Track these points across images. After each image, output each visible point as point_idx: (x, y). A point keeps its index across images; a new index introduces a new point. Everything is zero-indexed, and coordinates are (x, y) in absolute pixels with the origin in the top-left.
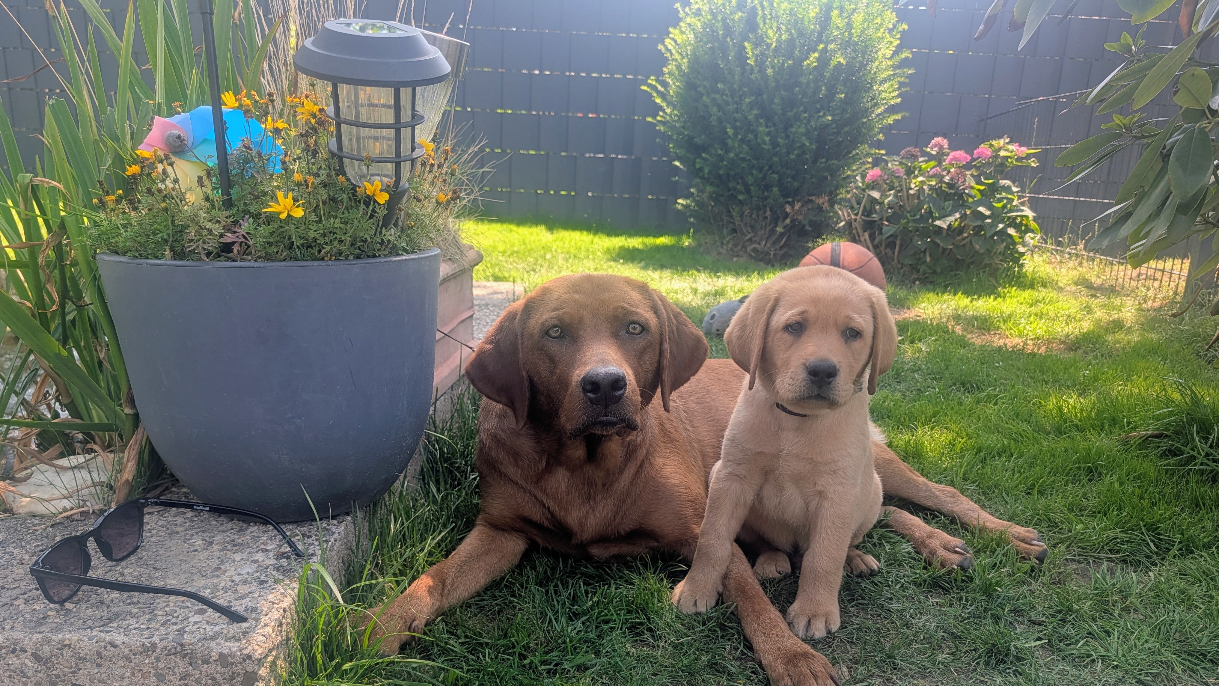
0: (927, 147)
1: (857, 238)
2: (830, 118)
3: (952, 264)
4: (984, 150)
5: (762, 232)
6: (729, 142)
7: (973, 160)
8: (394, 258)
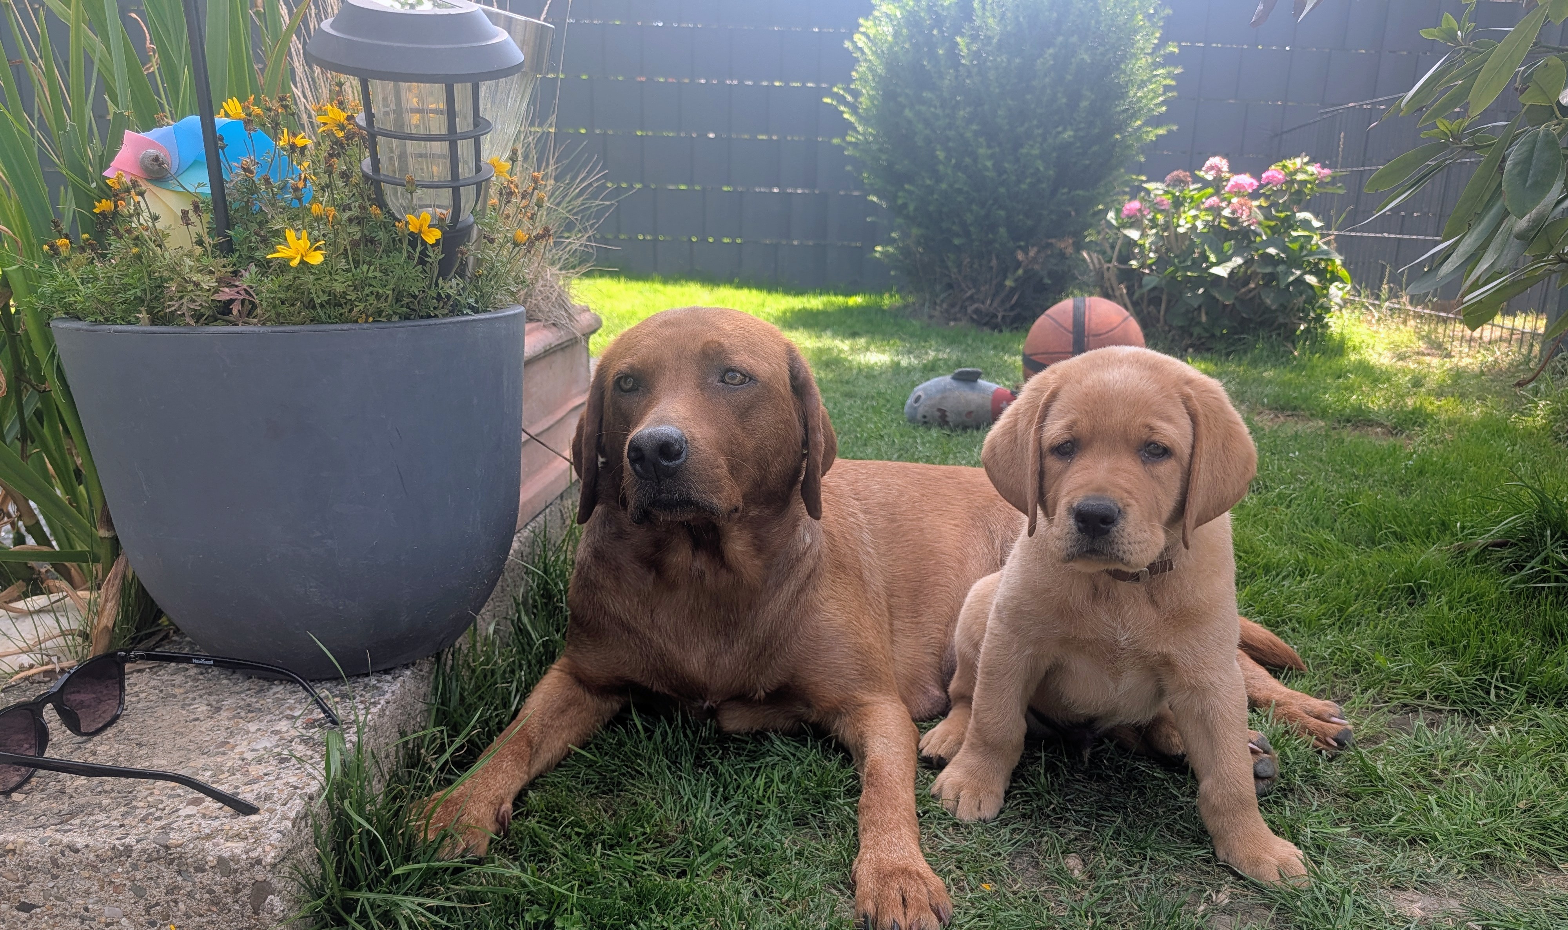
0: (1200, 170)
1: (1110, 292)
2: (1071, 133)
3: (1235, 324)
4: (1276, 172)
5: (987, 287)
6: (941, 168)
7: (1261, 186)
8: (455, 319)
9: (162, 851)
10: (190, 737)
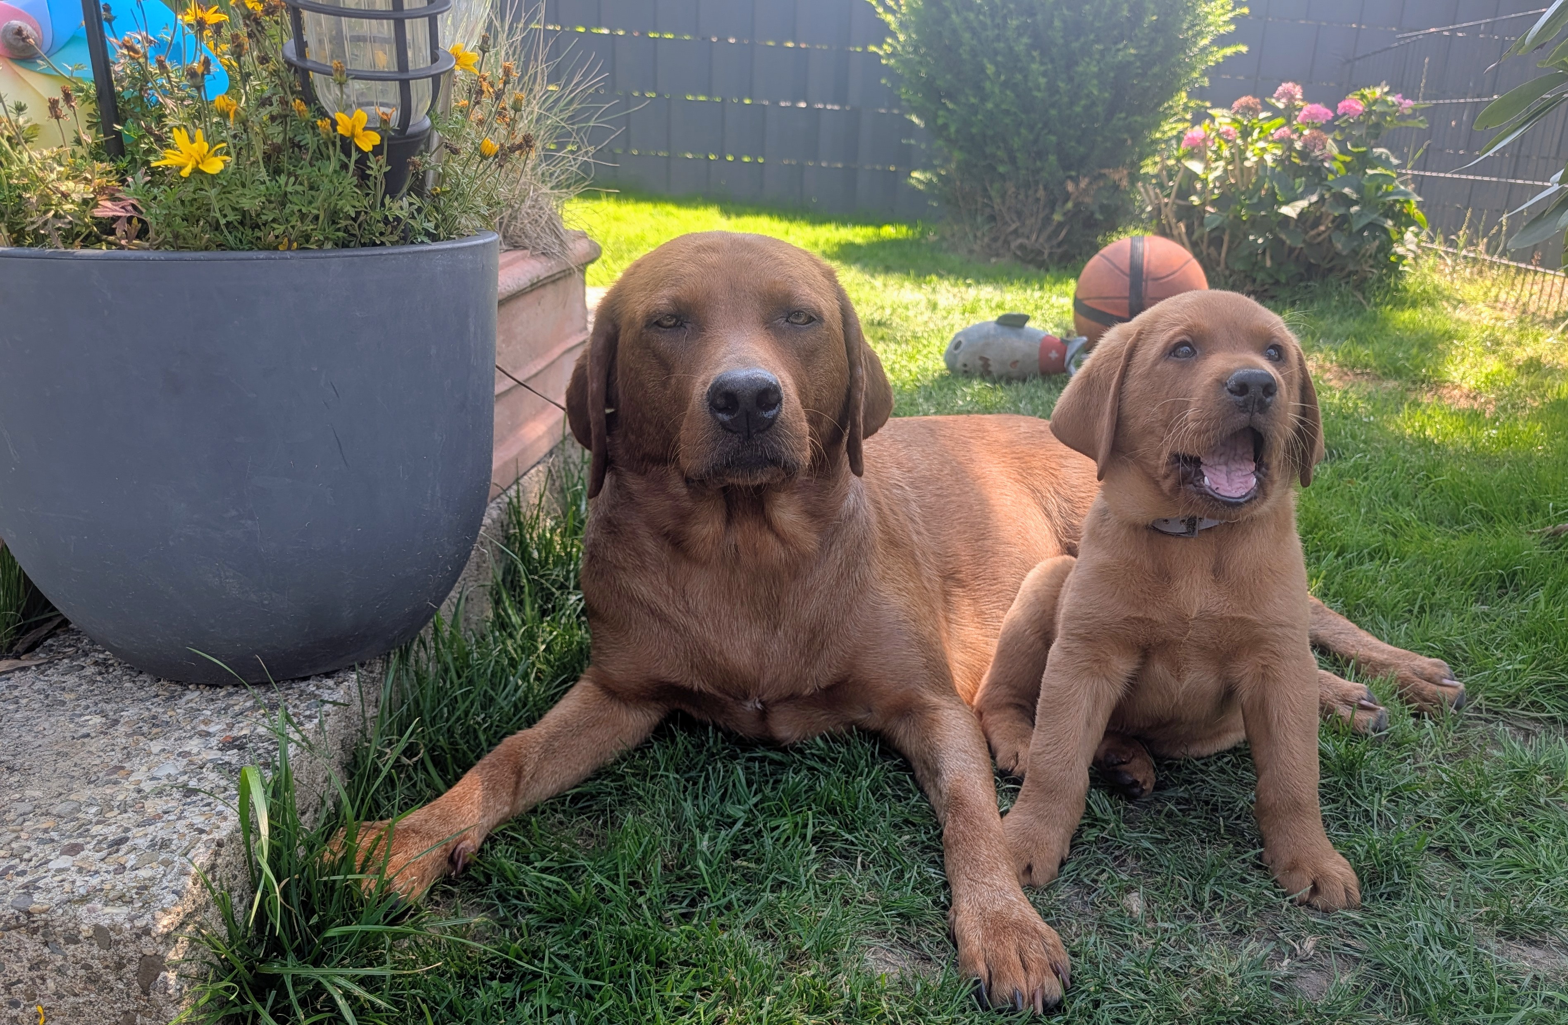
0: (1272, 97)
1: (1168, 231)
2: (1132, 51)
3: (1302, 270)
4: (1354, 103)
5: (1033, 220)
6: (988, 85)
7: (1336, 117)
8: (405, 249)
9: (23, 919)
10: (76, 759)
